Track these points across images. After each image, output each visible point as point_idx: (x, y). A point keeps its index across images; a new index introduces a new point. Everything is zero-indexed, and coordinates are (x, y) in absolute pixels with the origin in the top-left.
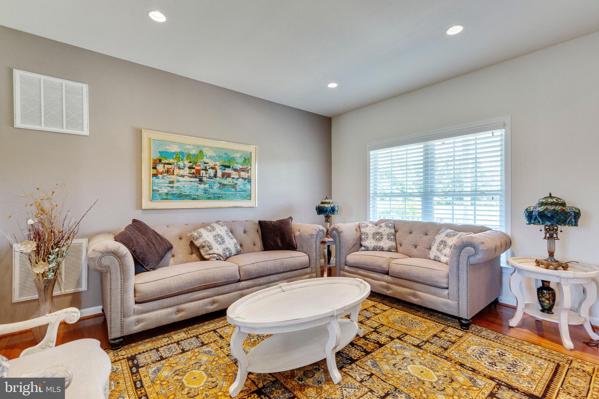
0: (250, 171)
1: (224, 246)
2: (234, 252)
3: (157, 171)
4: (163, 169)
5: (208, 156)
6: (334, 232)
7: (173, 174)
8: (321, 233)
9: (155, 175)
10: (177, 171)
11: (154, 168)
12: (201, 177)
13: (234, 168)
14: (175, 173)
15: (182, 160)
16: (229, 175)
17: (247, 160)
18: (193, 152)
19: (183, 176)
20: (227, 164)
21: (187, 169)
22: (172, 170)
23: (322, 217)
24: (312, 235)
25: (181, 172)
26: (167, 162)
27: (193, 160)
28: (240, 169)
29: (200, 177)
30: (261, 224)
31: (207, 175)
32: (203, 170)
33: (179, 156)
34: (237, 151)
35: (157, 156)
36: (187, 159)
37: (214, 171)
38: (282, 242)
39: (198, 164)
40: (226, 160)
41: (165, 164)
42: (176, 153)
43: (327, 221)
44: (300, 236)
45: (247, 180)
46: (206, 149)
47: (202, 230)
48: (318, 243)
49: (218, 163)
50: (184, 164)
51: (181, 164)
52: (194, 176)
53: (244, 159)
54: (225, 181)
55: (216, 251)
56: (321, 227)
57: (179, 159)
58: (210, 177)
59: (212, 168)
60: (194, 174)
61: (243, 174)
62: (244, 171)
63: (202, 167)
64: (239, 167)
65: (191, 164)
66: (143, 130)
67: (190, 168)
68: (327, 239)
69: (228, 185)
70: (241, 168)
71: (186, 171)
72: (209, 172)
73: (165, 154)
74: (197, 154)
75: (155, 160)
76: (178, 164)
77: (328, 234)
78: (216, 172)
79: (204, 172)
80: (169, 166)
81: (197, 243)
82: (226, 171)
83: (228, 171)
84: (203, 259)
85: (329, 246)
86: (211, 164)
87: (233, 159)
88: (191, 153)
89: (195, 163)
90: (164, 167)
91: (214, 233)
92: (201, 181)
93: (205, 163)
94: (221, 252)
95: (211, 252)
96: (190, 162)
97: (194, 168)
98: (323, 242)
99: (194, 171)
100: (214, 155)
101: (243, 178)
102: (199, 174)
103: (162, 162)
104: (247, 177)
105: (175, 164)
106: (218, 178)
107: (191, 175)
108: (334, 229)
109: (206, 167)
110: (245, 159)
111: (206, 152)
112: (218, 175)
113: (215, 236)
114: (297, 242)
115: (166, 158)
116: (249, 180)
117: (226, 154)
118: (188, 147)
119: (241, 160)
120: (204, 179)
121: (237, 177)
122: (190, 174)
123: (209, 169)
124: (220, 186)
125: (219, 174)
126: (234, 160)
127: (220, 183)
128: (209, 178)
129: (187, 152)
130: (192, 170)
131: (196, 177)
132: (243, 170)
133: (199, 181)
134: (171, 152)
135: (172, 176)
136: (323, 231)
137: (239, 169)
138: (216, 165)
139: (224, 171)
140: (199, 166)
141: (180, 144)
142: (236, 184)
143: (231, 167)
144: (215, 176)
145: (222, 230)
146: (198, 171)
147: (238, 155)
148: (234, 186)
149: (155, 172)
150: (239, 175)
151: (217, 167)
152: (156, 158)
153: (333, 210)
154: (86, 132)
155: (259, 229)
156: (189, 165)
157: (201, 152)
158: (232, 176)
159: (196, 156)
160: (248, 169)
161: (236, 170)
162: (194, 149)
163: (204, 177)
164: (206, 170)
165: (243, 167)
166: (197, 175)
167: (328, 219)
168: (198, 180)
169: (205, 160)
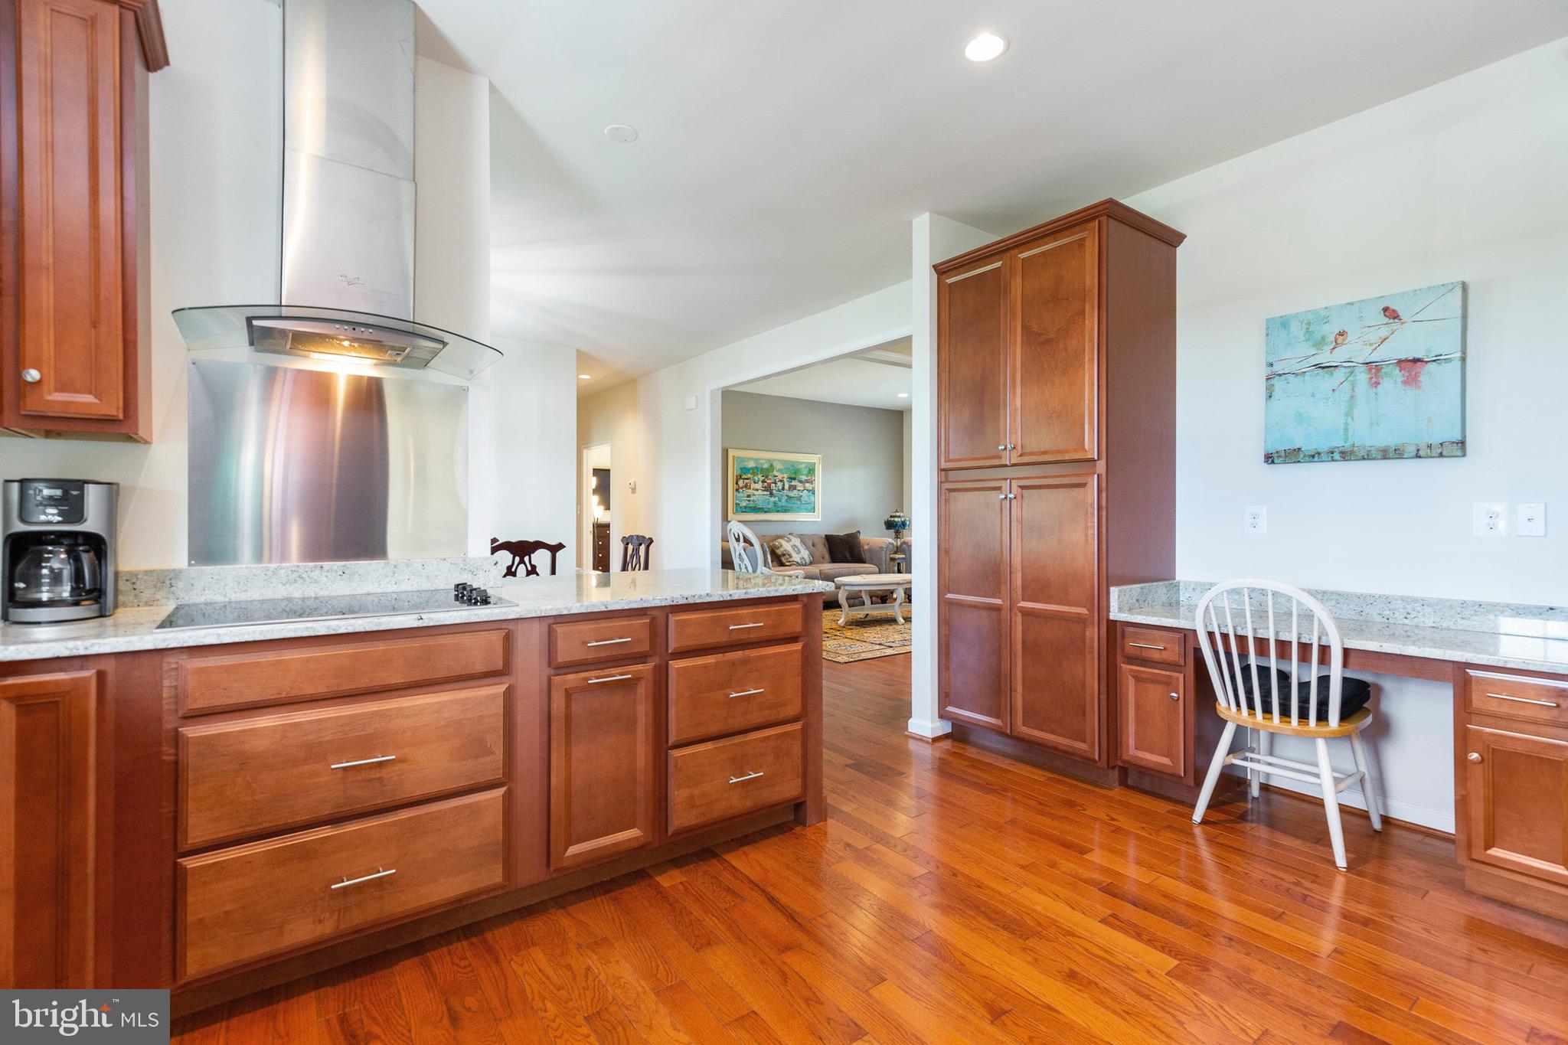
0: (814, 482)
1: (800, 556)
2: (808, 561)
3: (739, 486)
4: (743, 484)
5: (777, 469)
6: (904, 546)
7: (750, 489)
8: (891, 546)
9: (737, 490)
10: (753, 486)
11: (737, 483)
12: (772, 490)
13: (800, 479)
15: (757, 474)
16: (795, 487)
17: (811, 471)
18: (766, 466)
19: (757, 490)
20: (793, 476)
21: (760, 483)
22: (749, 484)
23: (892, 532)
24: (881, 548)
25: (756, 486)
26: (746, 477)
27: (766, 472)
30: (828, 537)
31: (777, 488)
32: (773, 483)
33: (754, 471)
34: (802, 462)
35: (739, 472)
36: (761, 473)
37: (783, 483)
38: (851, 556)
39: (770, 477)
40: (792, 472)
41: (744, 479)
42: (753, 468)
43: (897, 537)
44: (870, 550)
45: (811, 492)
46: (777, 462)
47: (780, 540)
48: (888, 558)
49: (785, 476)
50: (759, 478)
51: (756, 478)
52: (766, 489)
53: (808, 470)
54: (791, 494)
55: (795, 560)
56: (891, 540)
57: (754, 474)
58: (779, 491)
59: (781, 481)
60: (765, 487)
61: (807, 485)
63: (773, 480)
64: (804, 478)
65: (764, 478)
66: (729, 450)
67: (763, 482)
68: (897, 556)
69: (794, 497)
70: (806, 479)
71: (759, 486)
72: (778, 485)
73: (744, 470)
74: (768, 467)
75: (737, 476)
76: (754, 478)
77: (898, 550)
78: (784, 485)
79: (773, 485)
80: (748, 481)
81: (779, 552)
82: (793, 483)
83: (794, 483)
84: (782, 564)
85: (899, 564)
86: (780, 477)
87: (797, 471)
88: (764, 467)
89: (767, 477)
90: (744, 481)
91: (791, 543)
92: (771, 494)
93: (775, 476)
94: (798, 560)
95: (791, 560)
96: (763, 476)
97: (766, 482)
98: (893, 560)
99: (766, 484)
100: (783, 467)
101: (807, 490)
102: (770, 488)
103: (743, 477)
104: (811, 488)
105: (752, 478)
106: (786, 491)
107: (763, 489)
108: (904, 543)
109: (776, 480)
110: (810, 470)
111: (776, 465)
112: (785, 487)
113: (792, 546)
114: (867, 558)
115: (745, 474)
116: (813, 491)
117: (793, 465)
118: (761, 461)
119: (805, 472)
120: (774, 492)
121: (802, 489)
123: (778, 481)
124: (787, 499)
125: (787, 486)
126: (800, 471)
127: (787, 496)
129: (761, 466)
131: (768, 490)
132: (807, 481)
134: (749, 467)
135: (749, 491)
136: (893, 544)
137: (804, 480)
139: (791, 483)
140: (770, 479)
141: (756, 460)
142: (801, 496)
143: (797, 479)
144: (783, 489)
145: (797, 542)
146: (769, 484)
147: (804, 466)
148: (799, 498)
149: (737, 486)
150: (804, 487)
151: (785, 479)
152: (738, 474)
153: (904, 524)
155: (826, 544)
156: (762, 478)
157: (772, 465)
158: (798, 488)
159: (768, 470)
160: (812, 480)
161: (801, 482)
162: (766, 463)
163: (774, 490)
164: (775, 483)
165: (808, 478)
166: (768, 488)
167: (898, 534)
168: (769, 493)
169: (775, 473)
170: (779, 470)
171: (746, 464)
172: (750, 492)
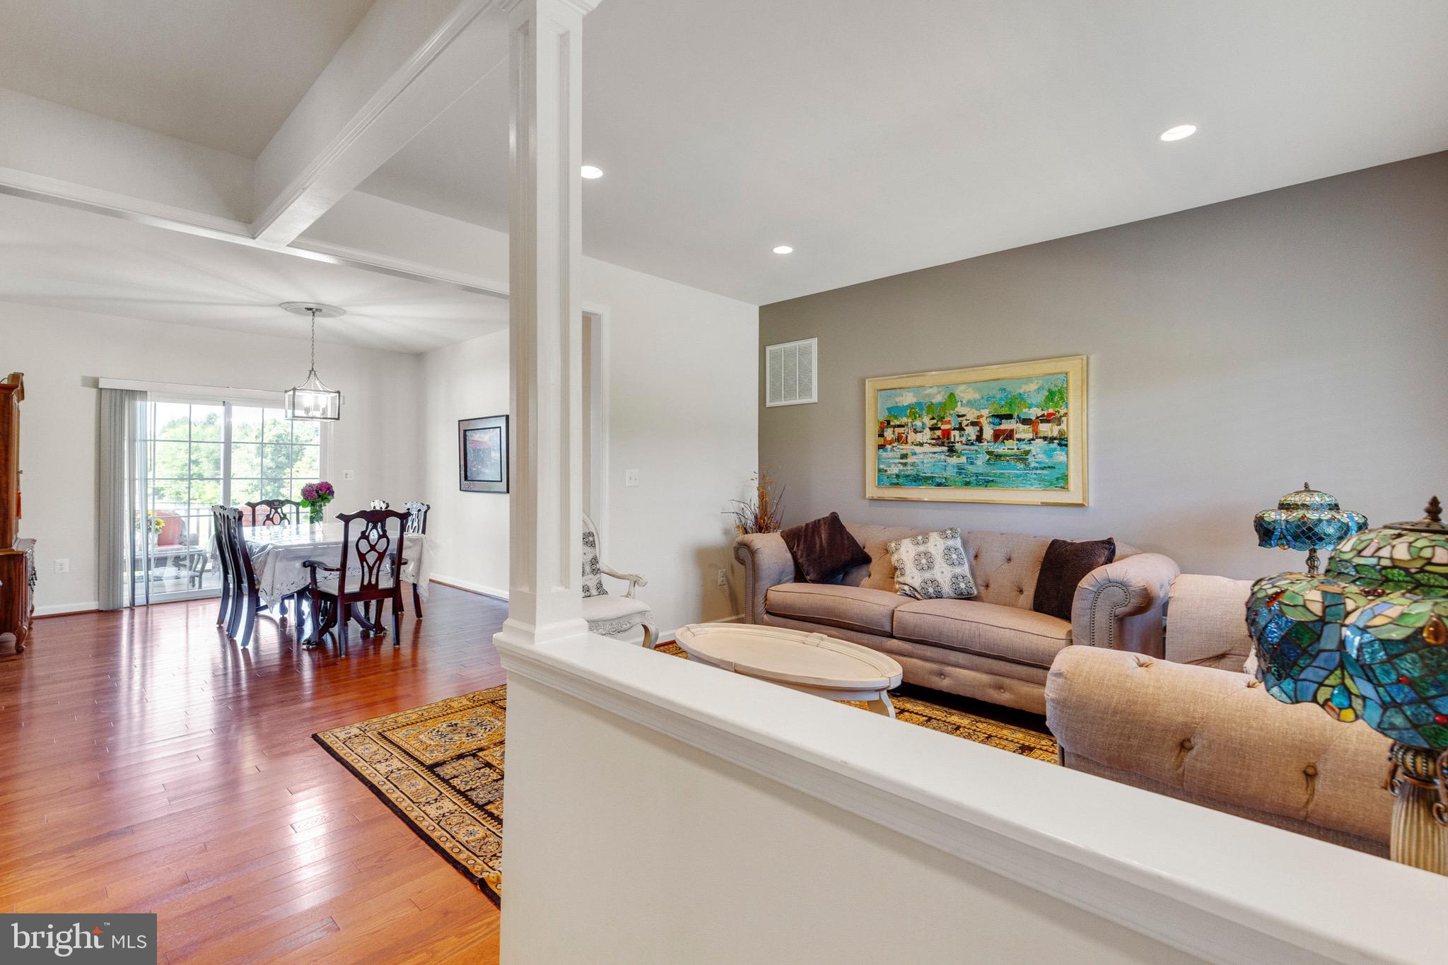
0: (1064, 419)
1: (927, 575)
2: (947, 590)
3: (885, 440)
4: (892, 436)
5: (964, 402)
7: (907, 443)
9: (881, 447)
10: (912, 437)
11: (881, 435)
12: (953, 443)
13: (1023, 417)
14: (910, 441)
15: (919, 417)
16: (1010, 435)
17: (1056, 395)
18: (939, 399)
19: (921, 444)
20: (1005, 411)
21: (927, 431)
22: (904, 436)
25: (919, 438)
26: (898, 423)
27: (938, 413)
28: (1037, 418)
29: (949, 443)
30: (1054, 546)
31: (964, 439)
32: (955, 429)
33: (914, 410)
34: (1029, 379)
35: (883, 416)
36: (928, 414)
37: (978, 428)
39: (947, 419)
40: (1003, 403)
41: (895, 427)
42: (911, 407)
45: (1056, 441)
46: (962, 388)
47: (906, 541)
49: (985, 412)
50: (923, 424)
51: (918, 423)
52: (940, 442)
53: (1047, 394)
54: (1000, 449)
57: (914, 415)
58: (969, 443)
59: (974, 424)
60: (939, 438)
61: (1044, 428)
62: (1048, 421)
63: (954, 424)
64: (1034, 413)
65: (935, 421)
66: (866, 379)
67: (933, 429)
69: (1006, 455)
70: (1039, 415)
71: (926, 436)
72: (967, 432)
73: (895, 411)
74: (944, 401)
75: (881, 423)
76: (914, 424)
78: (981, 431)
79: (956, 433)
80: (901, 430)
82: (1003, 427)
83: (1006, 425)
86: (972, 416)
87: (1020, 399)
88: (934, 401)
89: (941, 419)
90: (894, 431)
91: (922, 548)
92: (952, 450)
93: (959, 416)
94: (917, 583)
95: (903, 580)
96: (933, 418)
97: (939, 428)
99: (939, 433)
100: (977, 396)
101: (1045, 438)
102: (948, 439)
103: (892, 424)
104: (1055, 434)
105: (910, 424)
106: (986, 443)
107: (934, 441)
109: (960, 424)
110: (1051, 393)
111: (962, 395)
112: (985, 436)
113: (919, 554)
115: (896, 418)
116: (1062, 441)
117: (1004, 389)
118: (928, 391)
119: (1040, 398)
120: (958, 446)
121: (1030, 436)
122: (933, 439)
123: (967, 425)
124: (989, 459)
125: (988, 433)
126: (1023, 399)
127: (989, 453)
128: (966, 445)
129: (927, 400)
130: (936, 431)
131: (943, 445)
132: (1046, 419)
133: (948, 451)
134: (903, 406)
135: (904, 446)
137: (1034, 418)
138: (982, 416)
139: (998, 428)
140: (949, 422)
141: (918, 390)
142: (1027, 452)
143: (1015, 416)
144: (979, 438)
145: (939, 546)
146: (947, 434)
147: (1033, 387)
148: (1022, 457)
149: (881, 441)
150: (1036, 432)
151: (984, 421)
152: (882, 419)
154: (814, 399)
156: (929, 423)
157: (952, 395)
158: (1017, 436)
159: (943, 406)
160: (1058, 415)
161: (1026, 421)
162: (939, 392)
163: (958, 442)
164: (961, 429)
165: (1046, 413)
166: (944, 440)
168: (945, 449)
169: (960, 409)
170: (970, 404)
171: (898, 399)
172: (906, 448)
